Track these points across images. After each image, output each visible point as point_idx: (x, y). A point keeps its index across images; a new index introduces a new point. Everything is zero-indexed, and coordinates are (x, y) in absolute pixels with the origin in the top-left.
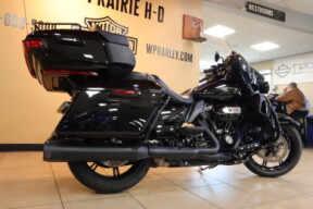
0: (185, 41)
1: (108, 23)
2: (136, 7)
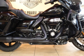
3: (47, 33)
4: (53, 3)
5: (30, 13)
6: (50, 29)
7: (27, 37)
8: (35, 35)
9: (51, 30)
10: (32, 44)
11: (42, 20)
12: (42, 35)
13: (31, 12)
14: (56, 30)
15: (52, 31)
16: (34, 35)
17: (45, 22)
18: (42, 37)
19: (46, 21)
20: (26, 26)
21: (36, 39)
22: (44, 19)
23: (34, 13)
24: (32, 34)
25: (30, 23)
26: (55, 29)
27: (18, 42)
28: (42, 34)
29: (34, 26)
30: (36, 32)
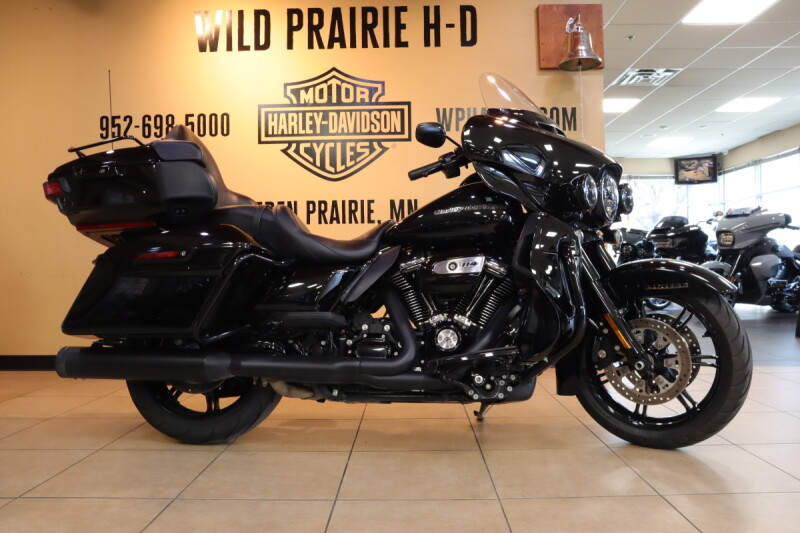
0: (547, 77)
1: (334, 82)
2: (400, 27)
3: (418, 339)
4: (457, 174)
5: (328, 215)
6: (436, 313)
7: (310, 354)
8: (353, 347)
9: (440, 318)
10: (335, 393)
11: (396, 267)
12: (395, 348)
13: (335, 204)
14: (470, 318)
15: (443, 325)
16: (347, 347)
17: (408, 275)
18: (391, 357)
19: (415, 271)
20: (306, 299)
21: (357, 363)
22: (403, 258)
23: (352, 212)
24: (337, 342)
25: (326, 283)
26: (464, 314)
27: (265, 383)
28: (391, 339)
29: (351, 299)
30: (359, 332)
